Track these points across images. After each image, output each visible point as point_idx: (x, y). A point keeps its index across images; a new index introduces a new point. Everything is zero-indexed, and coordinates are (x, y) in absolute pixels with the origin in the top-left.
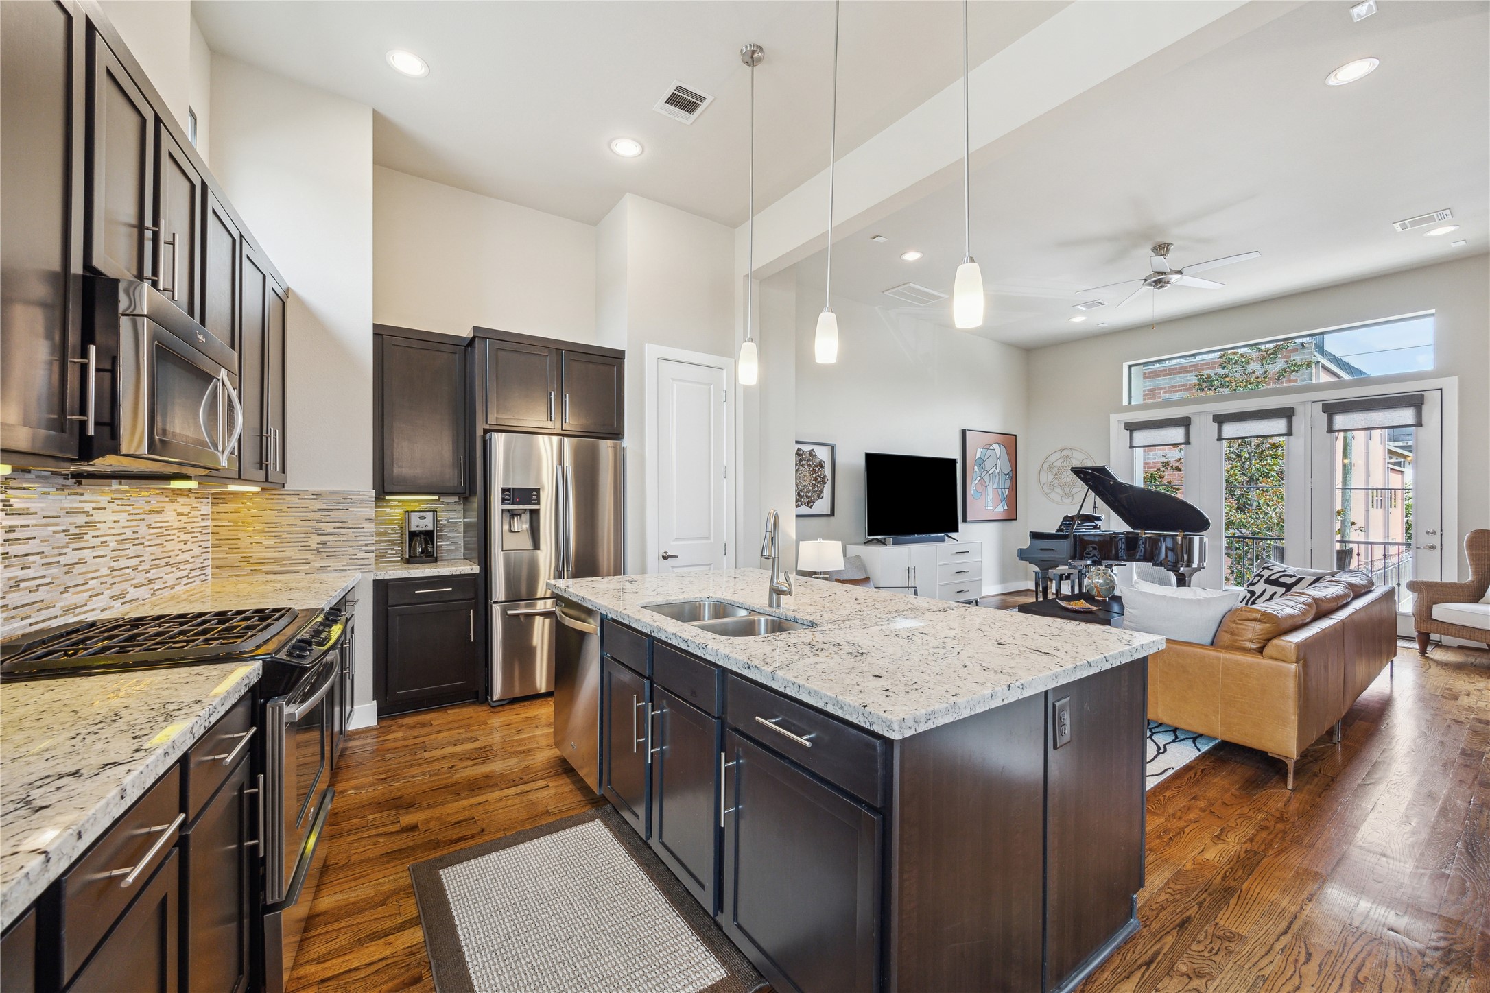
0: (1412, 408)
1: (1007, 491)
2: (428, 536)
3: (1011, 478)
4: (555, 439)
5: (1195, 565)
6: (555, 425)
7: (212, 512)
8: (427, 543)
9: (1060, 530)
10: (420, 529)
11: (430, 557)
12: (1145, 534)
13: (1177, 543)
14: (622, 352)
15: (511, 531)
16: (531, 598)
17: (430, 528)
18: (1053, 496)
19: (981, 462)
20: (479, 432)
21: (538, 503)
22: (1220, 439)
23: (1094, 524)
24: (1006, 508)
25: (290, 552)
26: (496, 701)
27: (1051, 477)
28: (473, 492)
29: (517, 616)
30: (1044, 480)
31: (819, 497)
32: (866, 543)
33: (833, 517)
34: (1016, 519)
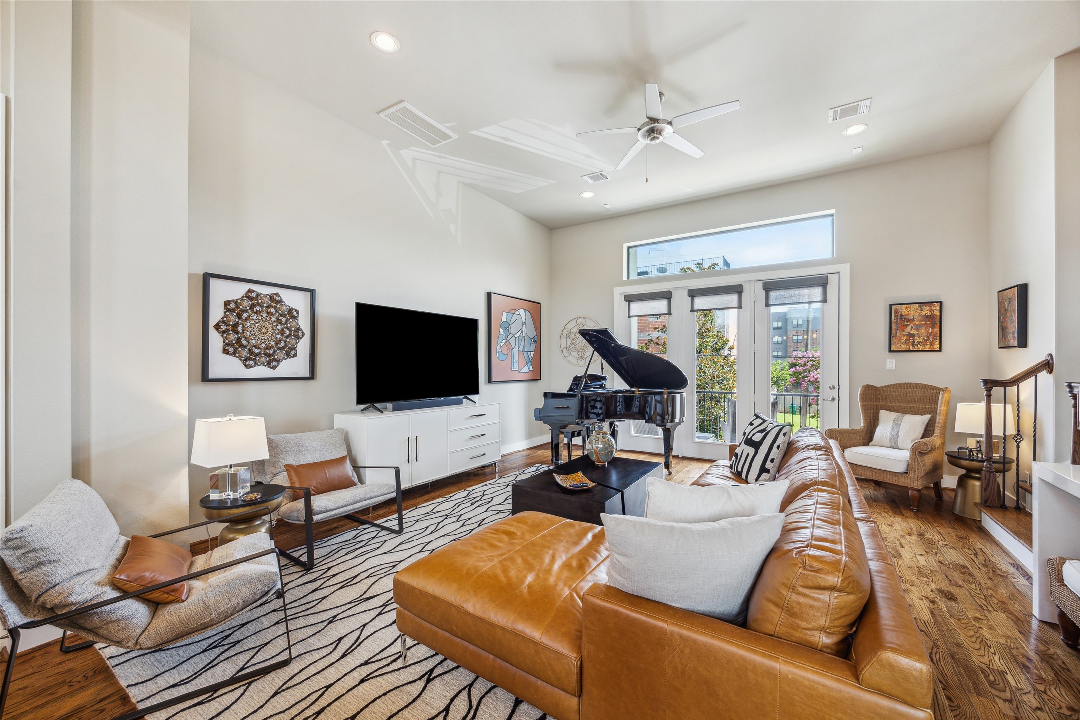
0: (821, 287)
1: (532, 353)
3: (535, 342)
5: (677, 420)
9: (571, 389)
12: (639, 391)
13: (664, 398)
18: (571, 358)
19: (506, 325)
22: (692, 310)
23: (600, 383)
24: (531, 369)
27: (569, 342)
30: (564, 345)
31: (288, 355)
32: (362, 410)
33: (312, 382)
34: (541, 380)
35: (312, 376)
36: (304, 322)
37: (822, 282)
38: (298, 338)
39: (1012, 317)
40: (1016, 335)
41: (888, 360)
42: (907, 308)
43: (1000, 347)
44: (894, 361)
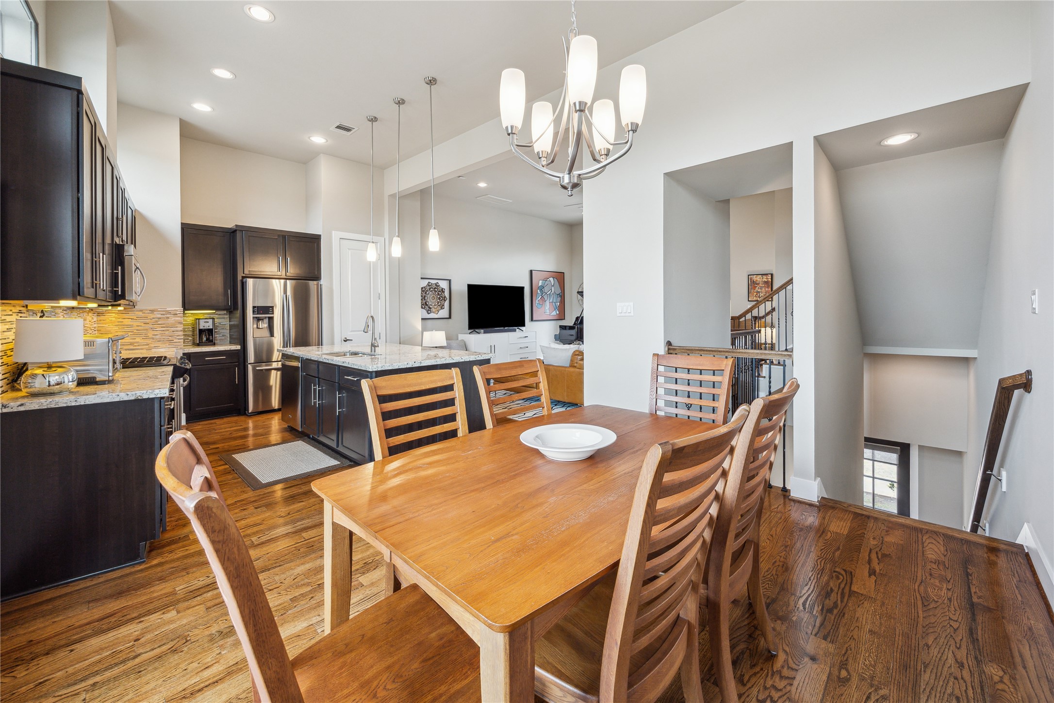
1: (558, 303)
2: (210, 332)
4: (282, 281)
6: (283, 273)
7: (97, 320)
8: (209, 335)
10: (205, 328)
11: (211, 342)
14: (320, 236)
15: (258, 328)
16: (269, 361)
17: (211, 327)
19: (542, 288)
20: (239, 278)
21: (273, 314)
25: (138, 340)
26: (250, 413)
28: (236, 308)
29: (262, 370)
31: (442, 308)
32: (470, 333)
33: (450, 319)
34: (563, 319)
35: (450, 317)
36: (447, 294)
38: (445, 301)
42: (756, 277)
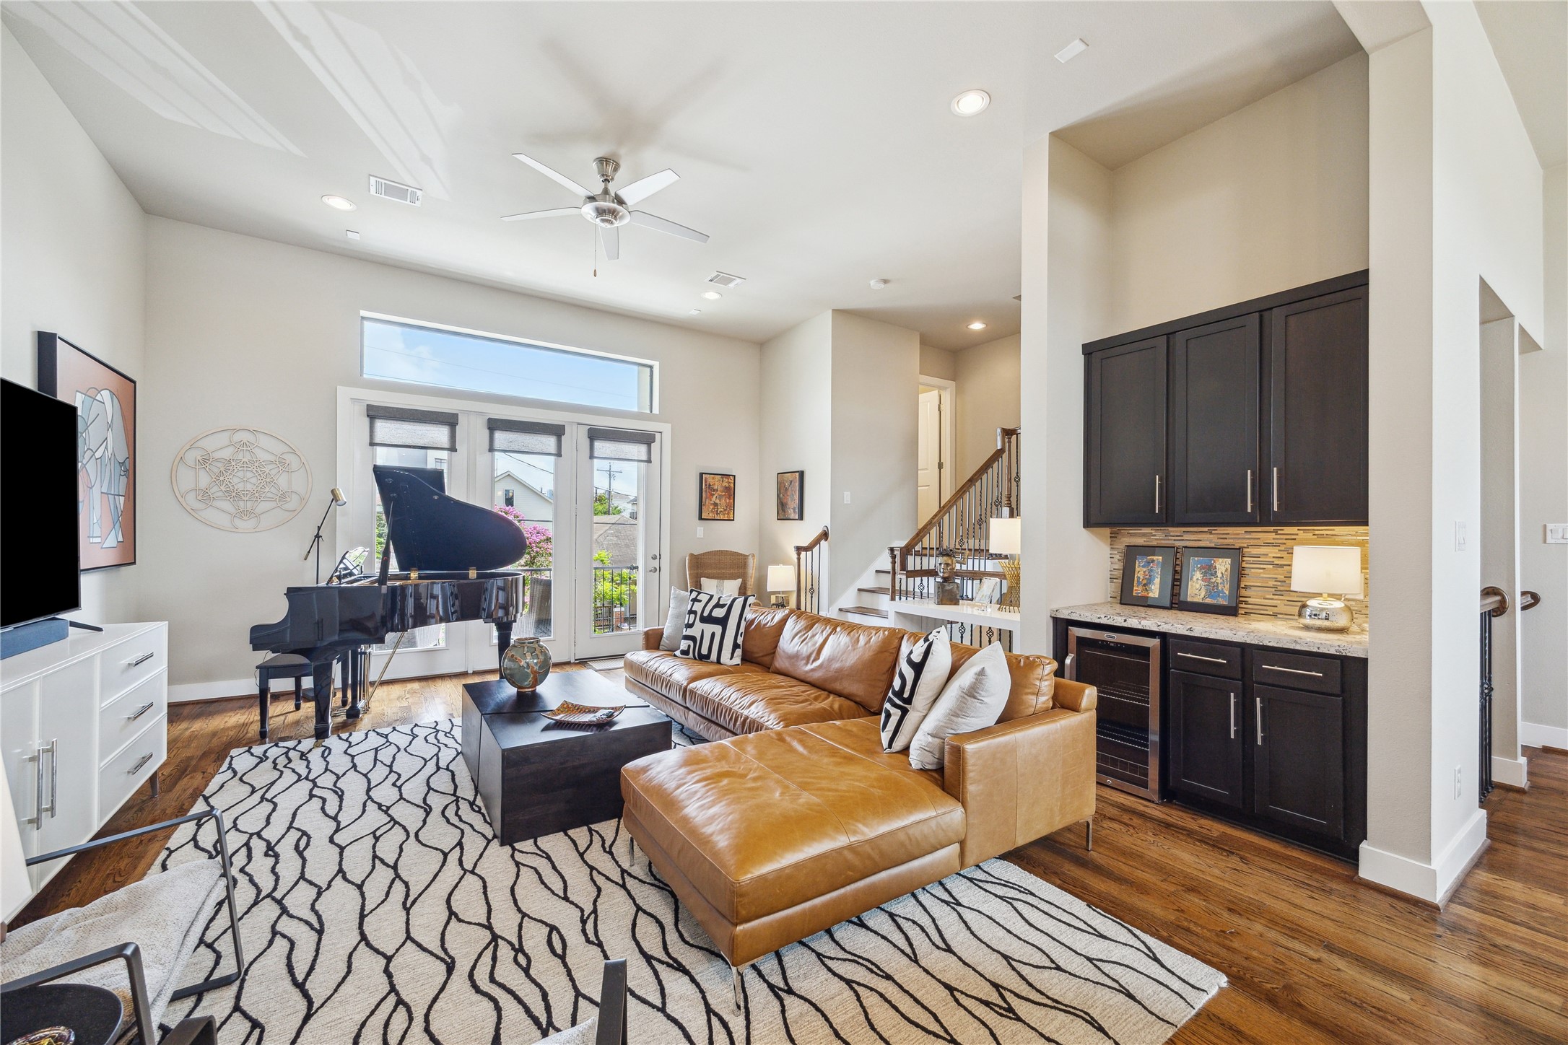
0: (646, 445)
1: (122, 499)
3: (127, 473)
18: (211, 515)
19: (83, 427)
22: (491, 449)
24: (120, 539)
27: (206, 479)
34: (134, 563)
37: (647, 439)
39: (793, 496)
40: (797, 510)
41: (698, 528)
42: (713, 478)
43: (778, 519)
44: (702, 528)
